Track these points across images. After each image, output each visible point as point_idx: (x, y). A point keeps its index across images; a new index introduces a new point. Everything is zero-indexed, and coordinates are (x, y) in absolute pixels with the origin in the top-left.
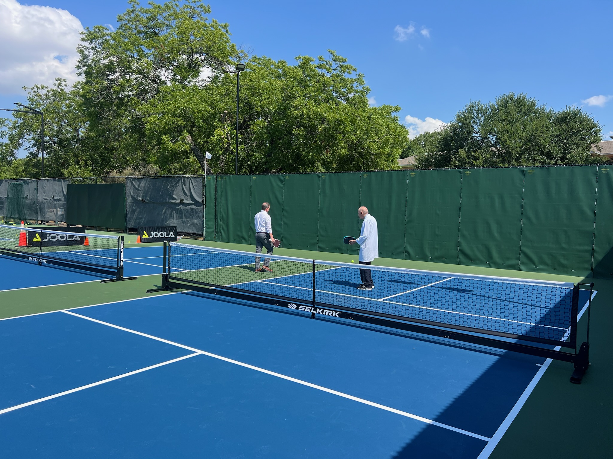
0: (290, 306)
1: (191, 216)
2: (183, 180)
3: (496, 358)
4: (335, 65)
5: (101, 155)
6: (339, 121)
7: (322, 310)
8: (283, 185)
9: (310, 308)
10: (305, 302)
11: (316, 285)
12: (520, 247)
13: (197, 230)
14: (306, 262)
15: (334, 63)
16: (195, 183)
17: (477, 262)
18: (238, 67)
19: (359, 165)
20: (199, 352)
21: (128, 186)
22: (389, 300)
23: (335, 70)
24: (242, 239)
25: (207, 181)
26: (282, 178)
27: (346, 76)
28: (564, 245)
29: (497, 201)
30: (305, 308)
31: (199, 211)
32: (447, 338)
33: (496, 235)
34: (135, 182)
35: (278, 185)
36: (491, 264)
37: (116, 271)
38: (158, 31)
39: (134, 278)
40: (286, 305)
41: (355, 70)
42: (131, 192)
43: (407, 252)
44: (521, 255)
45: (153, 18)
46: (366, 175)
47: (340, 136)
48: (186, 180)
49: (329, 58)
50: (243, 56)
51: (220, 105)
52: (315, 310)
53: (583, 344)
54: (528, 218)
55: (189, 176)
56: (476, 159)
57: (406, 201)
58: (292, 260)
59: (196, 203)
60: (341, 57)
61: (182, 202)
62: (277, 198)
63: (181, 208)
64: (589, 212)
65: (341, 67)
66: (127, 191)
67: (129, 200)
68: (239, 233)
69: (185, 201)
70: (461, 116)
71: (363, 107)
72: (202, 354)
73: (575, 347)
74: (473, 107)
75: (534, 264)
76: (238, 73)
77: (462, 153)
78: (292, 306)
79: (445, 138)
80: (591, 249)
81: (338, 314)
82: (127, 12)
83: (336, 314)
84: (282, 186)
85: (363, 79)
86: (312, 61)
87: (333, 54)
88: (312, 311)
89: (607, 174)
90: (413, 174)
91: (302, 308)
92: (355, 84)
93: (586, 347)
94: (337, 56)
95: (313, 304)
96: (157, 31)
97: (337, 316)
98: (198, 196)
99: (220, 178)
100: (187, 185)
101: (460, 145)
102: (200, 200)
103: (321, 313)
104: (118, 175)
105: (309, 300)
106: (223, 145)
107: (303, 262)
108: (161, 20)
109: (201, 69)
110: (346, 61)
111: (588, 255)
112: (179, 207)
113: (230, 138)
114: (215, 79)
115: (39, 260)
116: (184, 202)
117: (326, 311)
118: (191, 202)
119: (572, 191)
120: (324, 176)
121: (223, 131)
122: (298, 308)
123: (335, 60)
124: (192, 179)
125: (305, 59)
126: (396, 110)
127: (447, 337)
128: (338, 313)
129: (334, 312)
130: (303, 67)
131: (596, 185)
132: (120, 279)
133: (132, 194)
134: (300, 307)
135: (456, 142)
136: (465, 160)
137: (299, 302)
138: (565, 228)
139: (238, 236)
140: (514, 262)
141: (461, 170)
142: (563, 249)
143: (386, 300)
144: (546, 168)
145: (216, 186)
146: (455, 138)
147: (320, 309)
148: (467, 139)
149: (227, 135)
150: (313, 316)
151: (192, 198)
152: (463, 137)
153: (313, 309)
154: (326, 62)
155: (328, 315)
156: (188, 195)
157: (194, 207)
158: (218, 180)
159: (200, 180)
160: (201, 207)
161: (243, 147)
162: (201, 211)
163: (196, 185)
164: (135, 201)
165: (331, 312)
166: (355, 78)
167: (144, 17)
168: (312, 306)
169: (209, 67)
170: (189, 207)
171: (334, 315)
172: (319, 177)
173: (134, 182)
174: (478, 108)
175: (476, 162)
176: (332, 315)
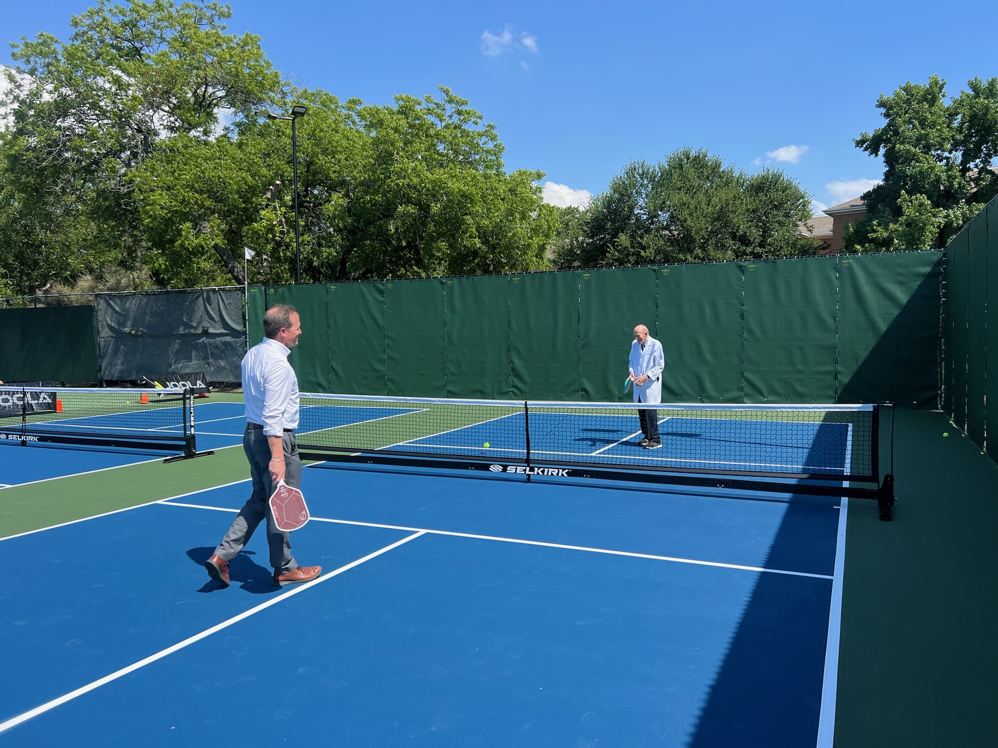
0: (492, 468)
1: (223, 355)
2: (205, 296)
3: (786, 505)
4: (450, 109)
5: (20, 257)
6: (466, 196)
7: (542, 469)
8: (384, 297)
9: (524, 468)
10: (516, 461)
11: (530, 436)
12: (742, 373)
13: (234, 376)
14: (513, 405)
15: (448, 106)
16: (228, 299)
17: (685, 397)
18: (295, 110)
19: (486, 264)
20: (422, 532)
21: (101, 310)
22: (603, 453)
23: (450, 117)
24: (317, 387)
25: (249, 296)
26: (382, 287)
27: (469, 127)
28: (799, 367)
29: (708, 310)
30: (516, 469)
31: (238, 345)
32: (720, 488)
33: (709, 357)
34: (114, 302)
35: (375, 298)
36: (704, 400)
37: (184, 443)
38: (141, 46)
39: (210, 453)
40: (486, 467)
41: (480, 118)
42: (108, 319)
43: (584, 390)
44: (744, 384)
45: (133, 25)
46: (516, 279)
47: (469, 219)
48: (211, 295)
49: (440, 99)
50: (290, 90)
51: (264, 171)
52: (532, 469)
53: (887, 476)
54: (751, 332)
55: (217, 288)
56: (644, 248)
57: (579, 315)
58: (491, 405)
59: (234, 333)
60: (459, 97)
61: (205, 333)
62: (374, 320)
63: (205, 341)
64: (829, 320)
65: (459, 113)
66: (100, 318)
67: (105, 333)
68: (311, 378)
69: (211, 330)
70: (619, 184)
71: (497, 175)
72: (427, 533)
73: (877, 481)
74: (635, 170)
75: (762, 395)
76: (293, 120)
77: (623, 239)
78: (496, 468)
79: (596, 217)
80: (834, 369)
81: (566, 473)
82: (89, 12)
83: (564, 473)
84: (381, 299)
85: (495, 132)
86: (419, 104)
87: (447, 92)
88: (527, 472)
89: (850, 268)
90: (587, 275)
91: (511, 469)
92: (484, 139)
93: (889, 479)
94: (453, 96)
95: (528, 461)
96: (137, 45)
97: (566, 475)
98: (233, 321)
99: (272, 290)
100: (215, 304)
101: (619, 228)
102: (239, 328)
103: (541, 473)
104: (66, 290)
105: (521, 457)
106: (274, 236)
107: (510, 405)
108: (144, 28)
109: (215, 110)
110: (467, 104)
111: (830, 378)
112: (200, 341)
113: (285, 225)
114: (243, 129)
115: (23, 438)
116: (209, 331)
117: (548, 471)
118: (223, 331)
119: (806, 293)
120: (451, 282)
121: (275, 213)
122: (505, 470)
123: (450, 101)
124: (222, 294)
125: (408, 100)
126: (539, 176)
127: (720, 486)
128: (567, 471)
129: (561, 471)
130: (404, 112)
131: (836, 283)
132: (190, 455)
133: (109, 322)
134: (508, 468)
135: (613, 224)
136: (628, 250)
137: (505, 462)
138: (800, 344)
139: (310, 382)
140: (735, 394)
141: (656, 268)
142: (799, 371)
143: (600, 454)
144: (772, 262)
145: (266, 304)
146: (611, 217)
147: (539, 468)
148: (629, 218)
149: (281, 221)
150: (529, 480)
151: (225, 325)
152: (623, 216)
153: (528, 469)
154: (436, 104)
155: (552, 474)
156: (216, 320)
157: (228, 339)
158: (269, 294)
159: (237, 294)
160: (241, 339)
161: (307, 238)
162: (241, 345)
163: (230, 303)
164: (118, 334)
165: (557, 470)
166: (482, 130)
167: (114, 21)
168: (526, 465)
169: (229, 107)
170: (219, 339)
171: (560, 474)
172: (442, 283)
173: (111, 302)
174: (643, 172)
175: (645, 252)
176: (558, 474)
